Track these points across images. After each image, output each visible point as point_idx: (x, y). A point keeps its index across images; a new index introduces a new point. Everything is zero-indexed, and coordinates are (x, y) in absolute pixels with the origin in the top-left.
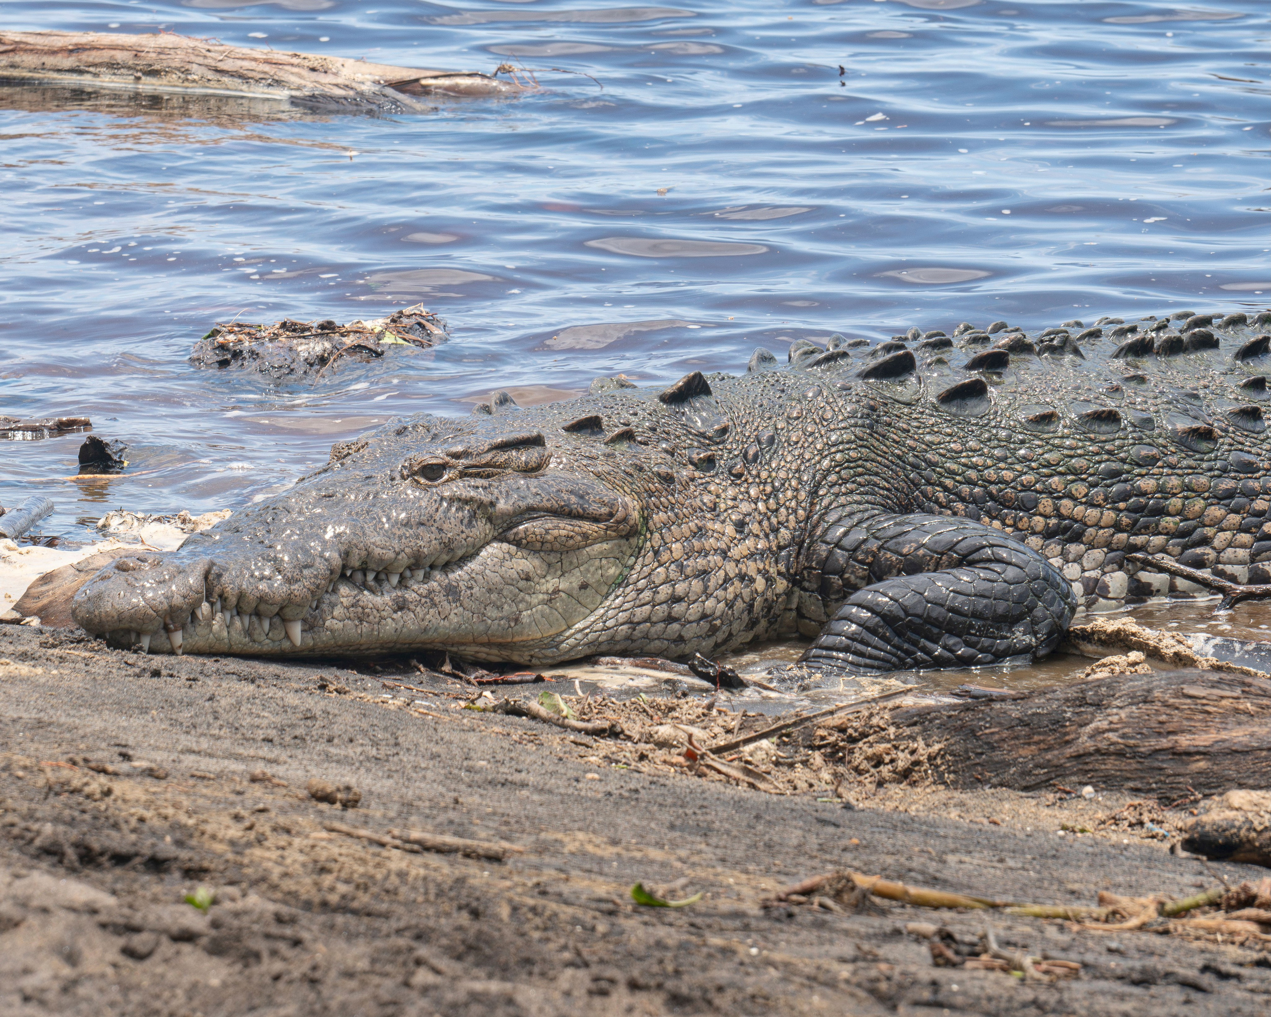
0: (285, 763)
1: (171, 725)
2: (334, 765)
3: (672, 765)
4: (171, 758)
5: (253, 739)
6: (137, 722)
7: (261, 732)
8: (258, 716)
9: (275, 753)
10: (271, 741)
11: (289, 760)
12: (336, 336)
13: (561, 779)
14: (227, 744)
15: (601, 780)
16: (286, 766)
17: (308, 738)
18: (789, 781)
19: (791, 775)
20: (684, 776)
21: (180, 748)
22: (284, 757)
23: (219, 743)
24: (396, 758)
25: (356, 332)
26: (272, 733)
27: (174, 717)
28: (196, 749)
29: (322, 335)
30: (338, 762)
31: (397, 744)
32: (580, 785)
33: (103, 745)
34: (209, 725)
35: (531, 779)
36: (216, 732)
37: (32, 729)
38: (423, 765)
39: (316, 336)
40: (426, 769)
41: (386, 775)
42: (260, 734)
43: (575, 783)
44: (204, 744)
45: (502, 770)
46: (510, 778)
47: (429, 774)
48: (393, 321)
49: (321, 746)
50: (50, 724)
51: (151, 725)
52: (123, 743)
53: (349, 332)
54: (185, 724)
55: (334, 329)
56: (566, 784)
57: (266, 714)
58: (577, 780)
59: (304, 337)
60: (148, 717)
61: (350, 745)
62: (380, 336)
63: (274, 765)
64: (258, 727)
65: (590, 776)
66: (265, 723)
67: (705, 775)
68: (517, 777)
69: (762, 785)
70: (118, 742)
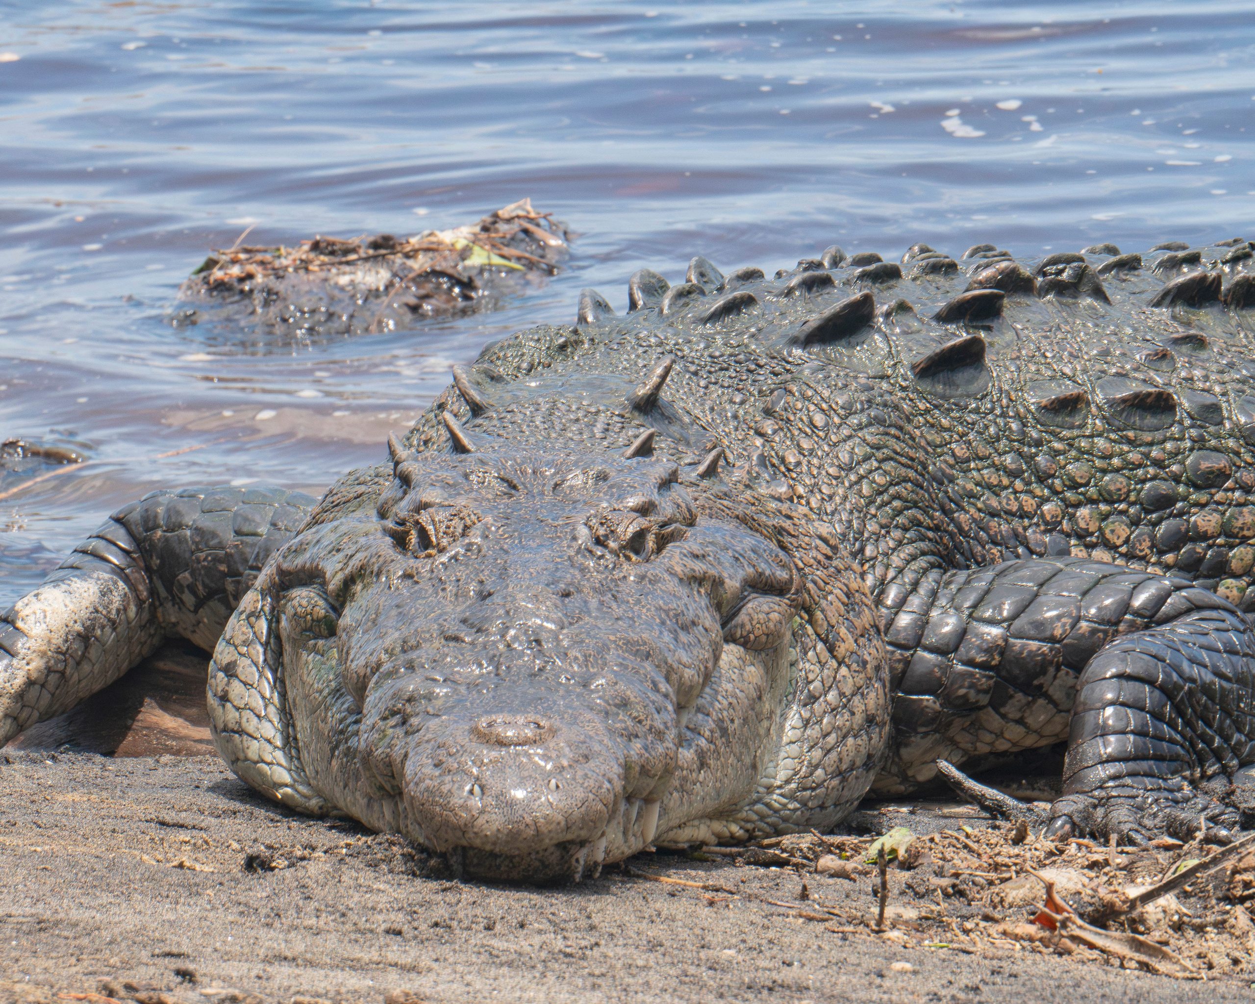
0: (430, 970)
1: (242, 913)
2: (505, 970)
3: (1017, 938)
4: (253, 973)
5: (371, 931)
6: (188, 911)
7: (381, 918)
8: (370, 890)
9: (410, 954)
10: (399, 933)
11: (435, 965)
12: (398, 259)
13: (854, 973)
14: (331, 942)
15: (915, 973)
16: (432, 976)
17: (454, 924)
18: (1199, 956)
19: (1200, 945)
20: (1038, 956)
21: (262, 952)
22: (425, 961)
23: (319, 940)
24: (596, 952)
25: (427, 250)
26: (399, 919)
27: (242, 899)
28: (289, 954)
29: (375, 257)
30: (510, 964)
31: (592, 928)
32: (887, 983)
33: (144, 955)
34: (299, 910)
35: (811, 978)
36: (313, 921)
37: (30, 933)
38: (640, 963)
39: (367, 259)
40: (645, 968)
41: (588, 984)
42: (381, 922)
43: (878, 981)
44: (299, 945)
45: (762, 963)
46: (778, 977)
47: (653, 977)
48: (485, 229)
49: (479, 938)
50: (57, 923)
51: (211, 915)
52: (175, 950)
53: (416, 251)
54: (263, 911)
55: (393, 247)
56: (864, 982)
57: (382, 887)
58: (881, 976)
59: (348, 263)
60: (203, 902)
61: (522, 933)
62: (464, 254)
63: (413, 975)
64: (373, 909)
65: (898, 966)
66: (382, 901)
67: (1069, 952)
68: (788, 975)
69: (1162, 966)
70: (167, 949)
